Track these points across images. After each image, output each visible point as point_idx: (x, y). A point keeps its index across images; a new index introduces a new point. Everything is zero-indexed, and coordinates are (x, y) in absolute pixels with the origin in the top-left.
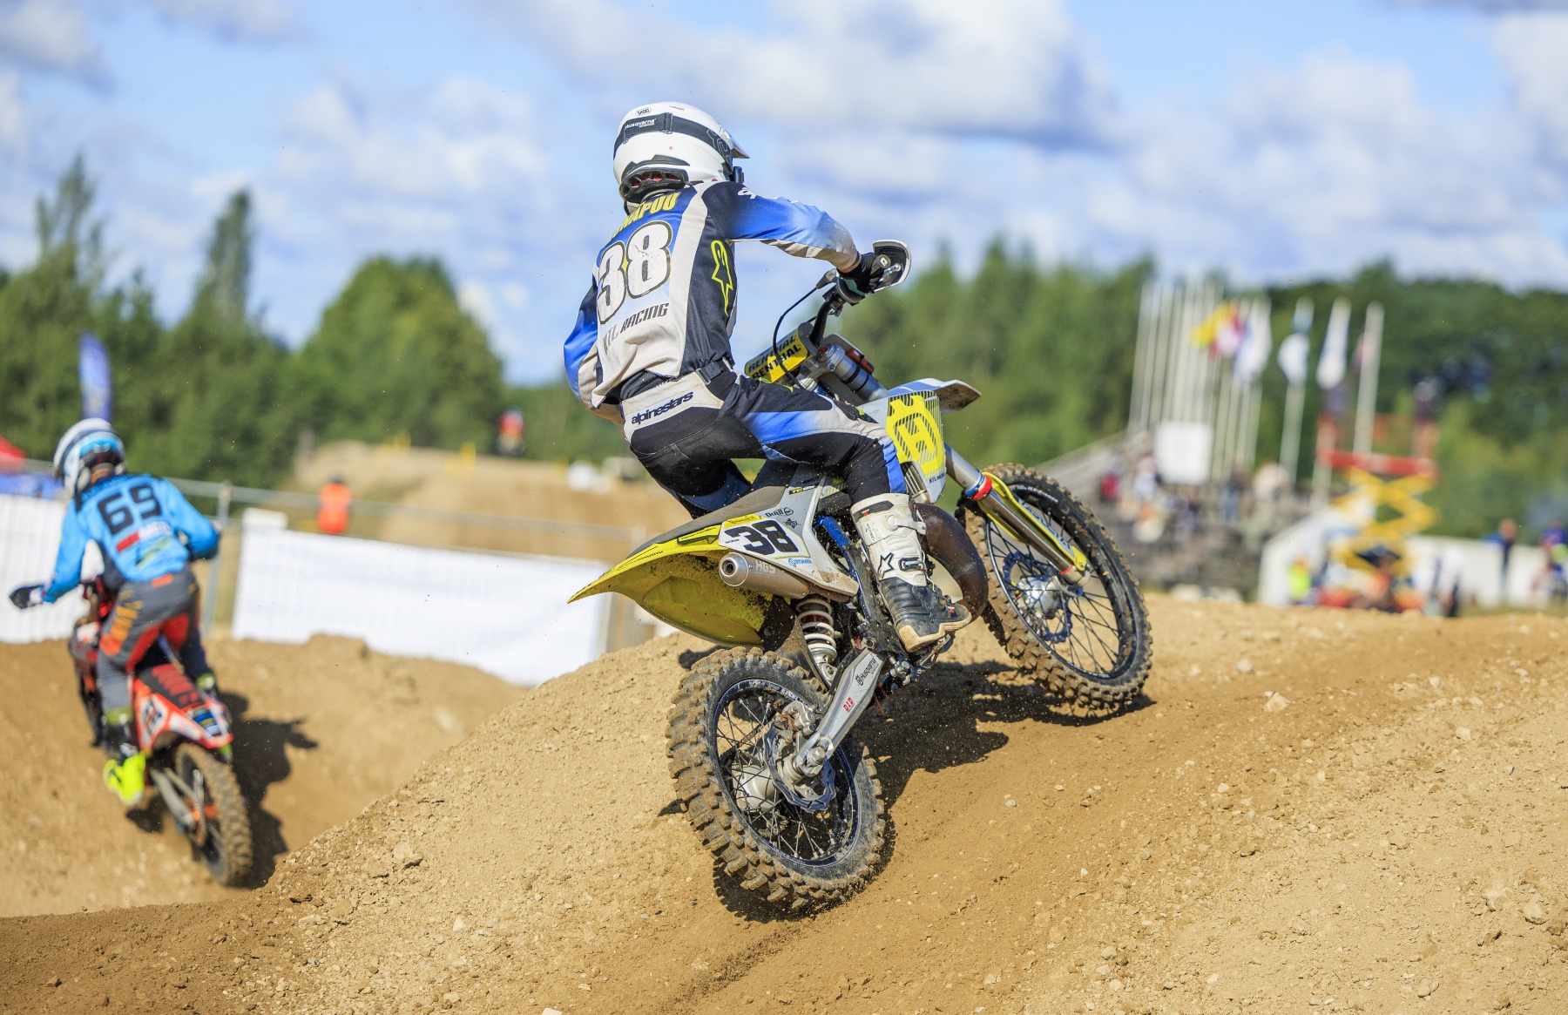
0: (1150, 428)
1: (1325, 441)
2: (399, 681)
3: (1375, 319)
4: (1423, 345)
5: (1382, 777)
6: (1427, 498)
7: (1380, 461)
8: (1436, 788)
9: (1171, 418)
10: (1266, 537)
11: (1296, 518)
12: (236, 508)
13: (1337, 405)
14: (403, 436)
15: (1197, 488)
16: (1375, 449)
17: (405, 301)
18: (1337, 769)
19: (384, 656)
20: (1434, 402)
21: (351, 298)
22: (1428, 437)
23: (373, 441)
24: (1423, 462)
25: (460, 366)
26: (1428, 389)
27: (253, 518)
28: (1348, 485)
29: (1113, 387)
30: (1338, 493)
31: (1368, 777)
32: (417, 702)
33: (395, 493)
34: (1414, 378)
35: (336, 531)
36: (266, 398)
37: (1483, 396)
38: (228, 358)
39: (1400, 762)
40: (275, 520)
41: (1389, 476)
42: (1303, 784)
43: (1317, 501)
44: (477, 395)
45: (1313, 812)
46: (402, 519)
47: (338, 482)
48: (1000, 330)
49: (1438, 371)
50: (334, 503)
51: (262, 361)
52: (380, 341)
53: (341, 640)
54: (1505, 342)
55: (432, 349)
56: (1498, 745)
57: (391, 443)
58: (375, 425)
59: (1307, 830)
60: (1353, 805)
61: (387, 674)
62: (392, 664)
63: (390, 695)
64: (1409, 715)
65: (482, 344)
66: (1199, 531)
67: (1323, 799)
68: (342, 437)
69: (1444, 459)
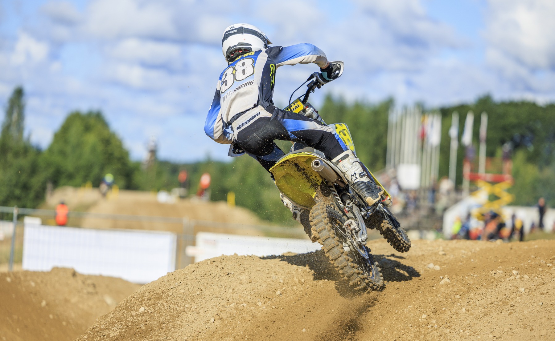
0: (395, 167)
1: (467, 170)
2: (89, 285)
3: (484, 119)
4: (505, 129)
5: (489, 309)
6: (509, 191)
7: (489, 177)
8: (511, 313)
9: (403, 162)
10: (445, 209)
11: (456, 201)
12: (20, 217)
13: (471, 155)
14: (89, 184)
15: (415, 191)
16: (487, 172)
17: (87, 129)
18: (470, 307)
19: (82, 275)
20: (510, 152)
21: (65, 129)
22: (508, 166)
23: (77, 186)
24: (507, 176)
25: (111, 154)
26: (507, 147)
27: (28, 220)
28: (477, 187)
29: (379, 151)
30: (473, 190)
31: (483, 309)
32: (97, 293)
33: (86, 208)
34: (503, 142)
35: (62, 225)
36: (34, 170)
37: (531, 148)
38: (16, 155)
39: (496, 303)
40: (37, 221)
41: (494, 182)
42: (456, 313)
43: (465, 193)
44: (119, 166)
45: (461, 325)
46: (90, 219)
47: (63, 204)
49: (512, 139)
50: (62, 212)
51: (31, 156)
52: (79, 145)
53: (64, 270)
54: (539, 126)
55: (100, 148)
56: (535, 294)
57: (85, 186)
58: (78, 180)
59: (459, 332)
60: (477, 321)
61: (84, 283)
62: (86, 278)
63: (85, 291)
64: (498, 283)
65: (120, 146)
66: (417, 208)
67: (465, 319)
68: (64, 185)
69: (516, 175)
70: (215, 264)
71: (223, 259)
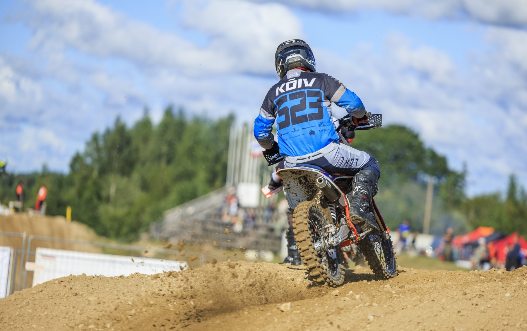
9: (243, 181)
29: (219, 168)
48: (171, 145)
54: (380, 147)
66: (255, 227)
70: (63, 284)
71: (72, 279)
